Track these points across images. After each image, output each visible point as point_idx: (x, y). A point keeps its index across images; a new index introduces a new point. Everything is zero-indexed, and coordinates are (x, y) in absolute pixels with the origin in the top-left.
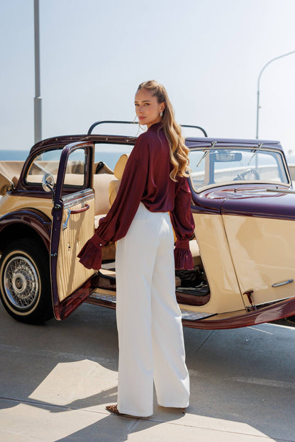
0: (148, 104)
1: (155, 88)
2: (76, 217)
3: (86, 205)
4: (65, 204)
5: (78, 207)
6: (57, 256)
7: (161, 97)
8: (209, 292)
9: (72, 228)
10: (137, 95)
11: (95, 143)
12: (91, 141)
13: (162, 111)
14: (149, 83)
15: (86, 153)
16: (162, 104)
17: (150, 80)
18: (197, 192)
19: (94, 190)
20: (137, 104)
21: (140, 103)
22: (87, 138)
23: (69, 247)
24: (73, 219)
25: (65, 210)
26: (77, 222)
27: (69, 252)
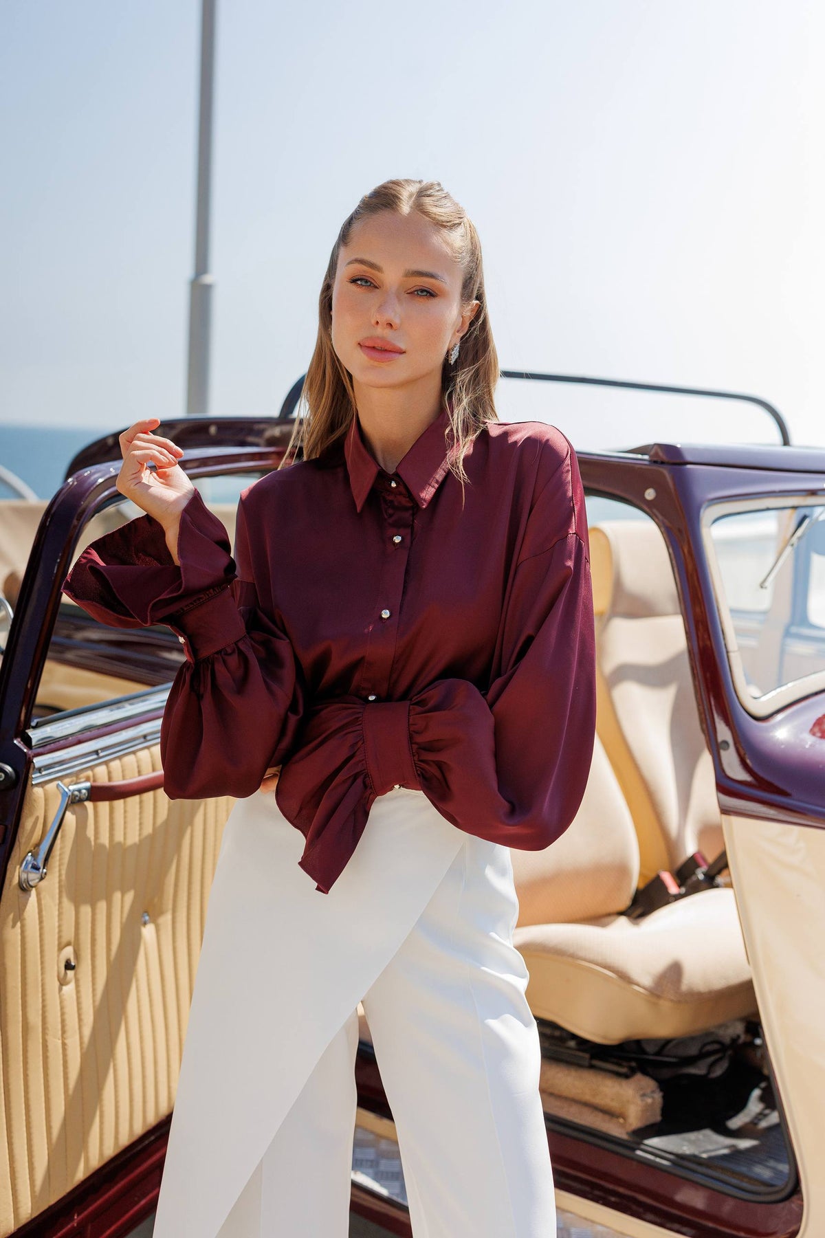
4: (38, 761)
8: (795, 1189)
18: (763, 710)
23: (68, 966)
24: (105, 840)
25: (38, 791)
26: (137, 847)
27: (69, 989)
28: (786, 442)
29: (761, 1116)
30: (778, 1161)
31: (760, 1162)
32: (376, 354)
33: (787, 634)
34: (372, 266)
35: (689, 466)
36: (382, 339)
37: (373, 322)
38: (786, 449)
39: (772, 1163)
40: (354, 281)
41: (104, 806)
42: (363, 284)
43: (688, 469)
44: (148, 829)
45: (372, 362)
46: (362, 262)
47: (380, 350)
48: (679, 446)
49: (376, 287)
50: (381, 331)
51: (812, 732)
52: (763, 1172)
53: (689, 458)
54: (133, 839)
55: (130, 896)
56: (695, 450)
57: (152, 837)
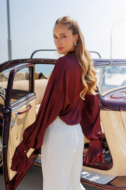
0: (65, 37)
1: (69, 23)
2: (21, 116)
3: (30, 106)
4: (12, 109)
5: (24, 108)
6: (7, 148)
7: (75, 30)
8: (112, 161)
9: (18, 124)
10: (55, 29)
11: (35, 64)
12: (32, 62)
13: (76, 41)
14: (64, 19)
15: (30, 70)
16: (76, 36)
17: (64, 16)
18: (103, 95)
19: (35, 94)
20: (55, 37)
21: (58, 36)
22: (30, 60)
23: (17, 138)
24: (19, 118)
25: (12, 113)
26: (23, 119)
27: (17, 141)
28: (100, 58)
29: (105, 152)
30: (109, 158)
31: (106, 158)
33: (102, 86)
39: (108, 158)
41: (19, 115)
44: (23, 117)
51: (110, 98)
52: (106, 159)
54: (22, 118)
55: (22, 124)
57: (24, 118)
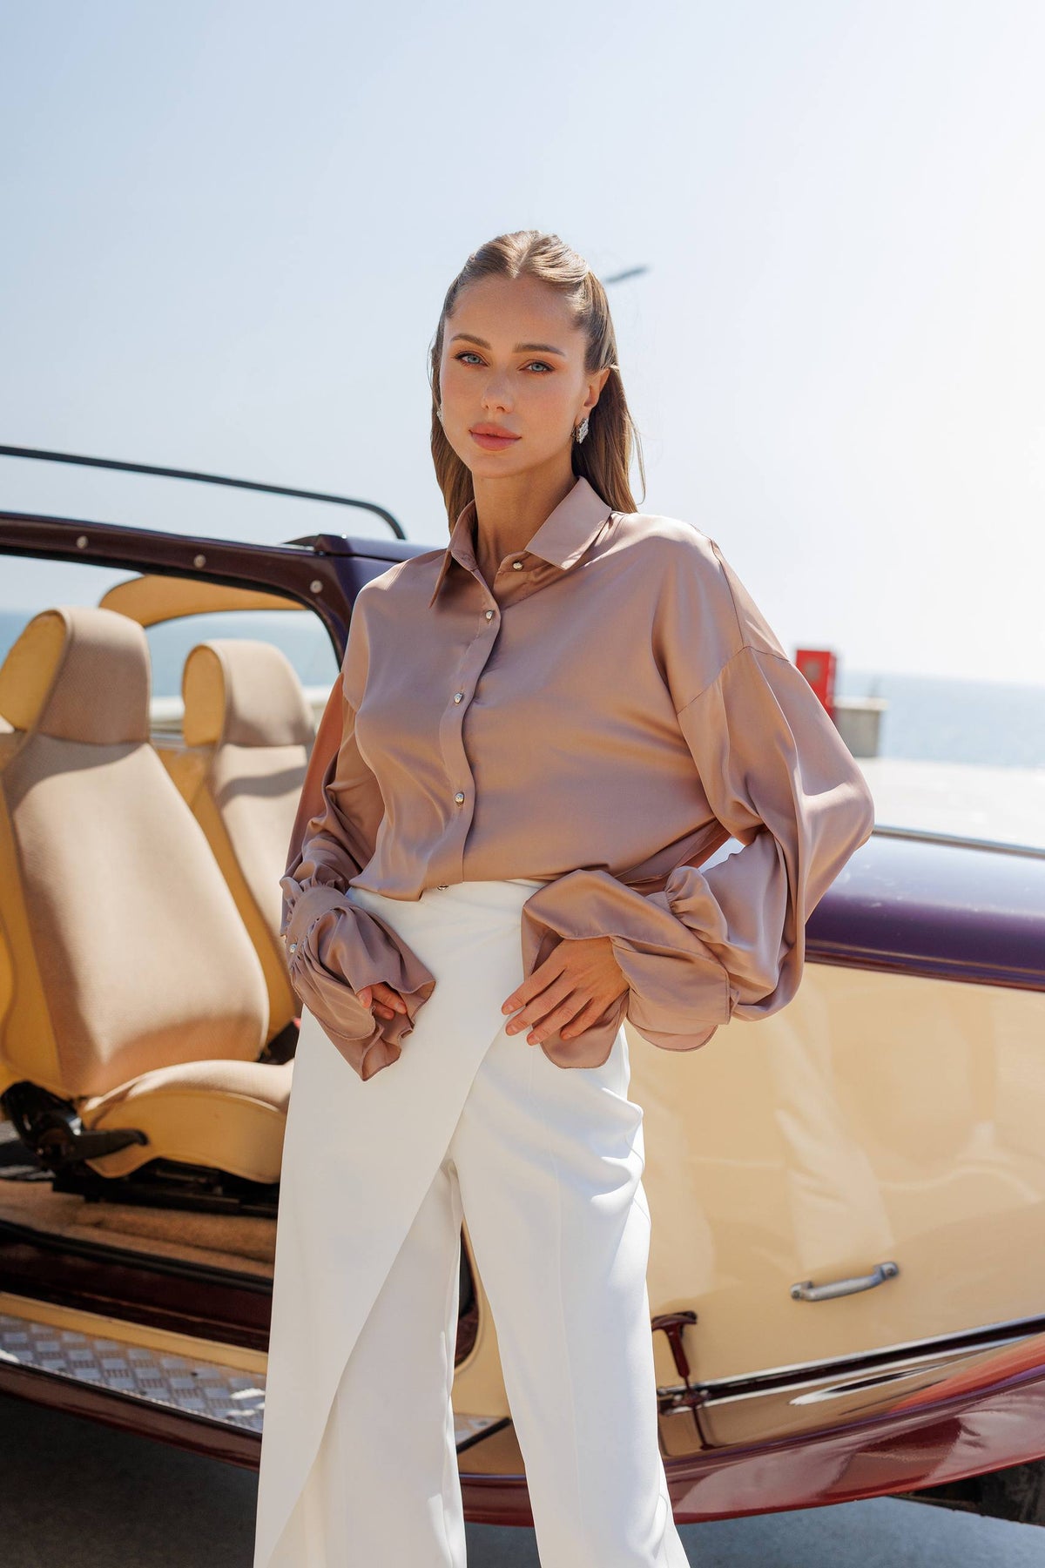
32: (486, 442)
34: (478, 342)
35: (356, 559)
36: (493, 424)
37: (484, 406)
38: (401, 542)
40: (460, 357)
42: (471, 361)
43: (355, 561)
45: (484, 450)
46: (467, 338)
47: (492, 437)
48: (344, 537)
49: (486, 365)
50: (493, 416)
53: (356, 550)
56: (361, 542)
